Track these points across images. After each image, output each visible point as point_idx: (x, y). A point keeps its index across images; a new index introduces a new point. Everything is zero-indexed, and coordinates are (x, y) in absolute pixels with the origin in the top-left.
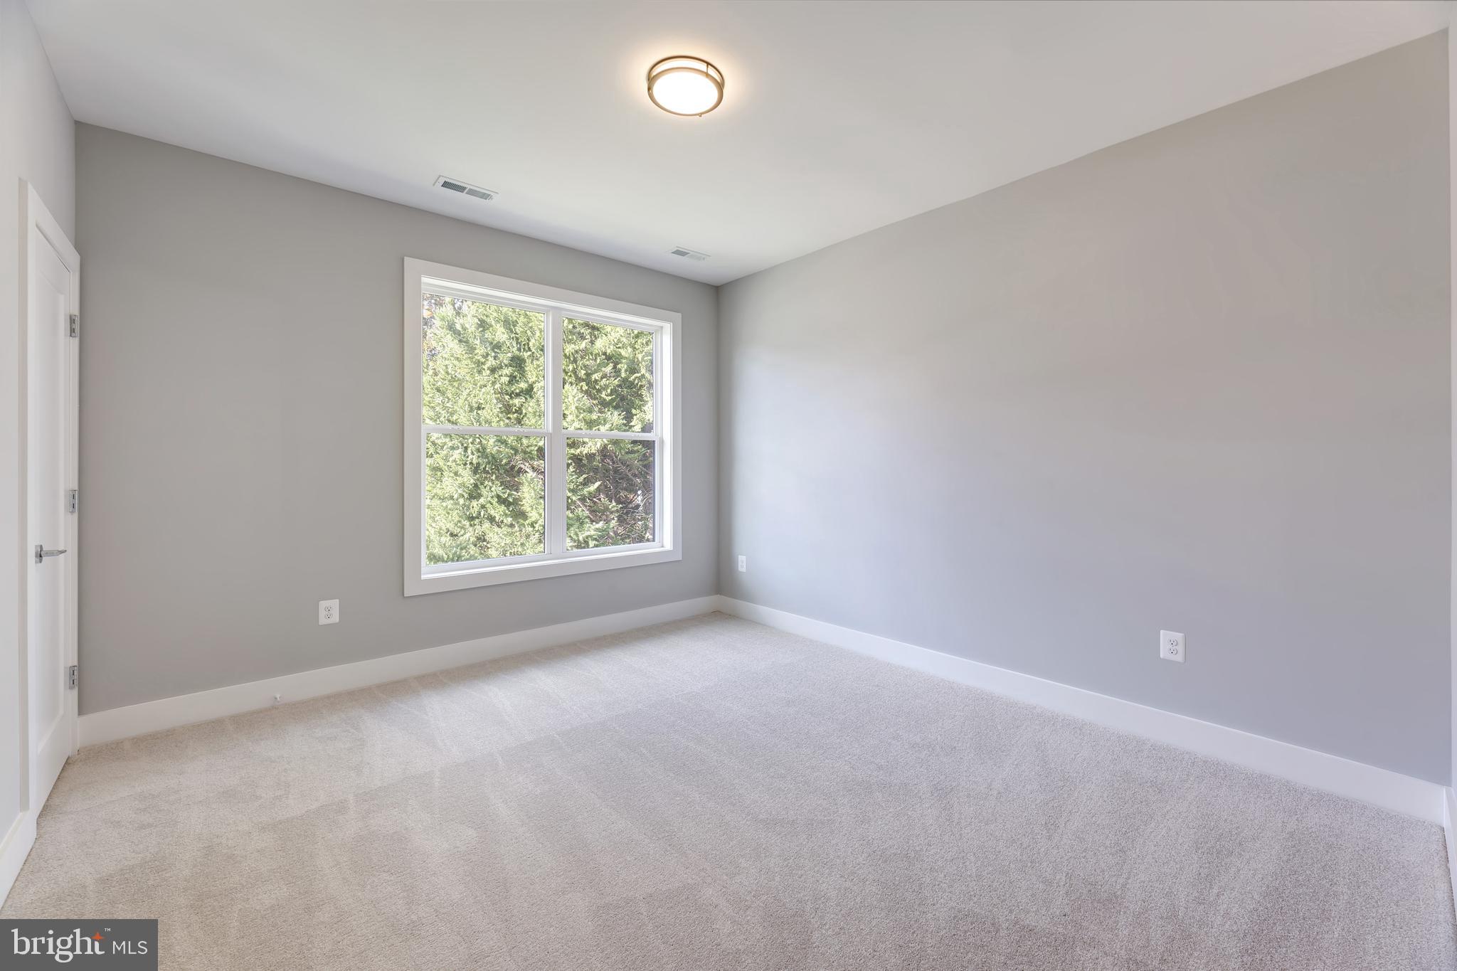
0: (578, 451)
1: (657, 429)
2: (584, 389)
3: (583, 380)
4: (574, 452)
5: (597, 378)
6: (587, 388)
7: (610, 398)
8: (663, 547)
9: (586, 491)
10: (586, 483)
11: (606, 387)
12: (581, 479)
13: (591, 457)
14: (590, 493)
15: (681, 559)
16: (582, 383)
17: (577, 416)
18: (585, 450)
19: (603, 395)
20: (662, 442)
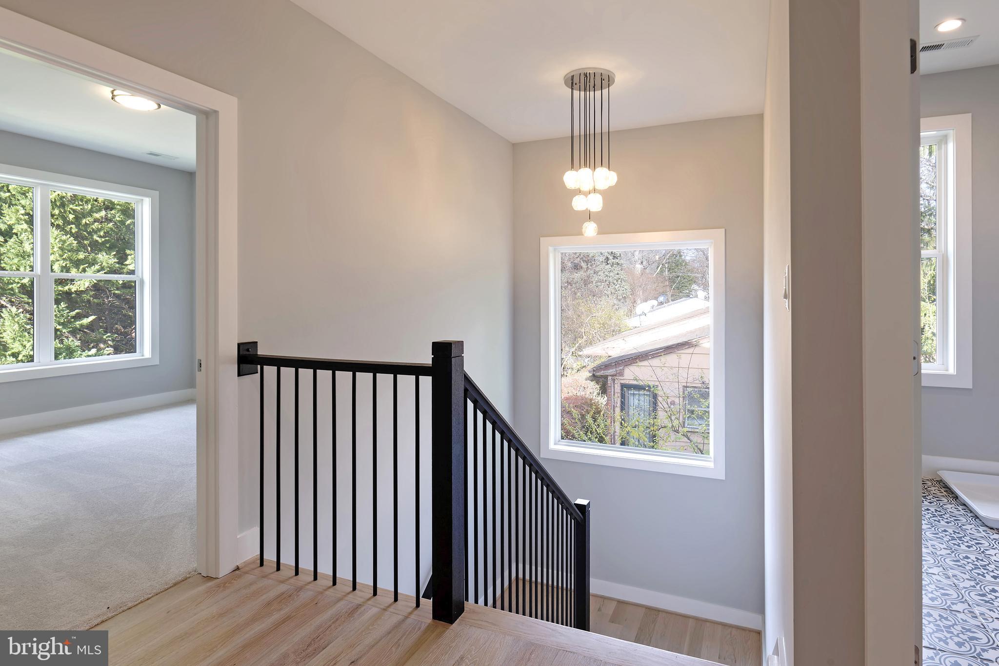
0: (66, 288)
1: (138, 273)
2: (73, 231)
3: (72, 223)
4: (62, 289)
5: (88, 222)
6: (77, 230)
7: (103, 240)
8: (143, 356)
9: (78, 324)
10: (78, 317)
11: (99, 230)
12: (73, 313)
13: (79, 293)
14: (82, 326)
15: (158, 364)
16: (71, 226)
17: (61, 256)
18: (74, 288)
19: (95, 237)
20: (142, 282)
